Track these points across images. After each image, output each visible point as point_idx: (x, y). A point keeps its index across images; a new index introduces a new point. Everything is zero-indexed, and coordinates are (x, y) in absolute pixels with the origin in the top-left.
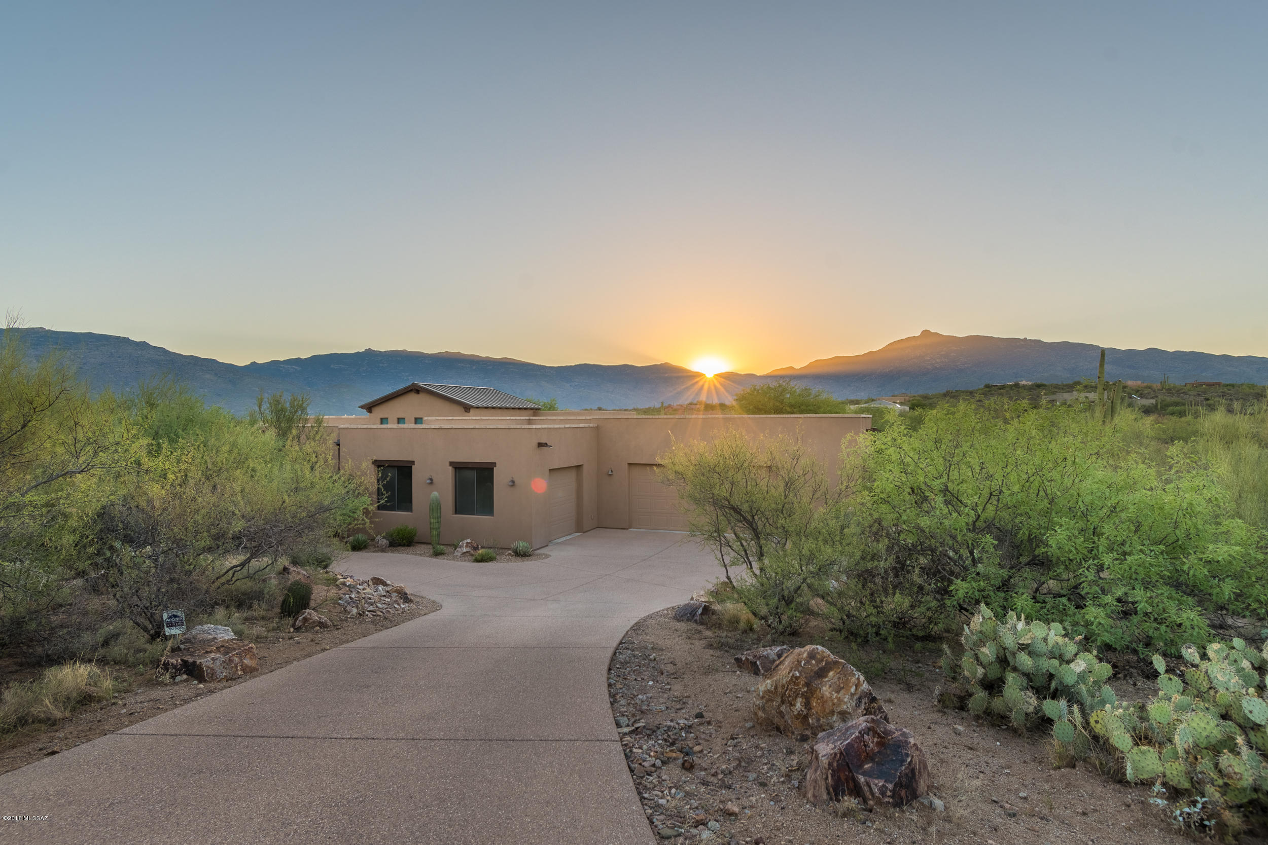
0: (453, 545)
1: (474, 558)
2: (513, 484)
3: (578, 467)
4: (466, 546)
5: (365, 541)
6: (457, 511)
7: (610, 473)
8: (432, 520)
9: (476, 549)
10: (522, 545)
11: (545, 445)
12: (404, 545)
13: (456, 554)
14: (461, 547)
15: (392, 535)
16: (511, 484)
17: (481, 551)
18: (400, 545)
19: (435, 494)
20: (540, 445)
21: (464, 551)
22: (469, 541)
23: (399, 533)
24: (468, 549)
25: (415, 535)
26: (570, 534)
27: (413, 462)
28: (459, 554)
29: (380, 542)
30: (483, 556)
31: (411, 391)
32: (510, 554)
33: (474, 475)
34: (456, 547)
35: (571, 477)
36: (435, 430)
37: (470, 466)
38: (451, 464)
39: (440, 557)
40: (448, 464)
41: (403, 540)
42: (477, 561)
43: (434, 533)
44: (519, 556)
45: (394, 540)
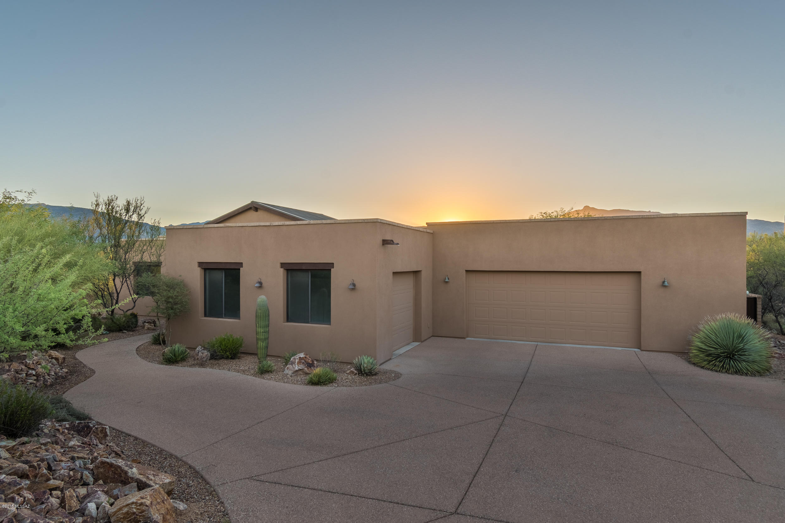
0: (284, 358)
1: (308, 378)
2: (353, 287)
3: (416, 273)
4: (299, 363)
5: (182, 353)
6: (289, 319)
7: (447, 280)
8: (259, 330)
9: (310, 365)
10: (366, 361)
11: (391, 242)
12: (227, 358)
13: (286, 371)
14: (293, 363)
15: (213, 346)
16: (351, 287)
17: (317, 370)
18: (222, 358)
19: (262, 298)
20: (385, 242)
21: (297, 368)
22: (302, 355)
23: (221, 343)
24: (301, 367)
25: (241, 346)
26: (408, 344)
27: (241, 264)
28: (290, 373)
29: (200, 354)
30: (319, 376)
31: (250, 209)
32: (352, 372)
33: (307, 279)
34: (287, 361)
35: (409, 282)
36: (265, 228)
37: (304, 268)
38: (283, 265)
39: (267, 376)
40: (279, 265)
41: (226, 351)
42: (313, 383)
43: (261, 344)
44: (363, 375)
45: (215, 352)
